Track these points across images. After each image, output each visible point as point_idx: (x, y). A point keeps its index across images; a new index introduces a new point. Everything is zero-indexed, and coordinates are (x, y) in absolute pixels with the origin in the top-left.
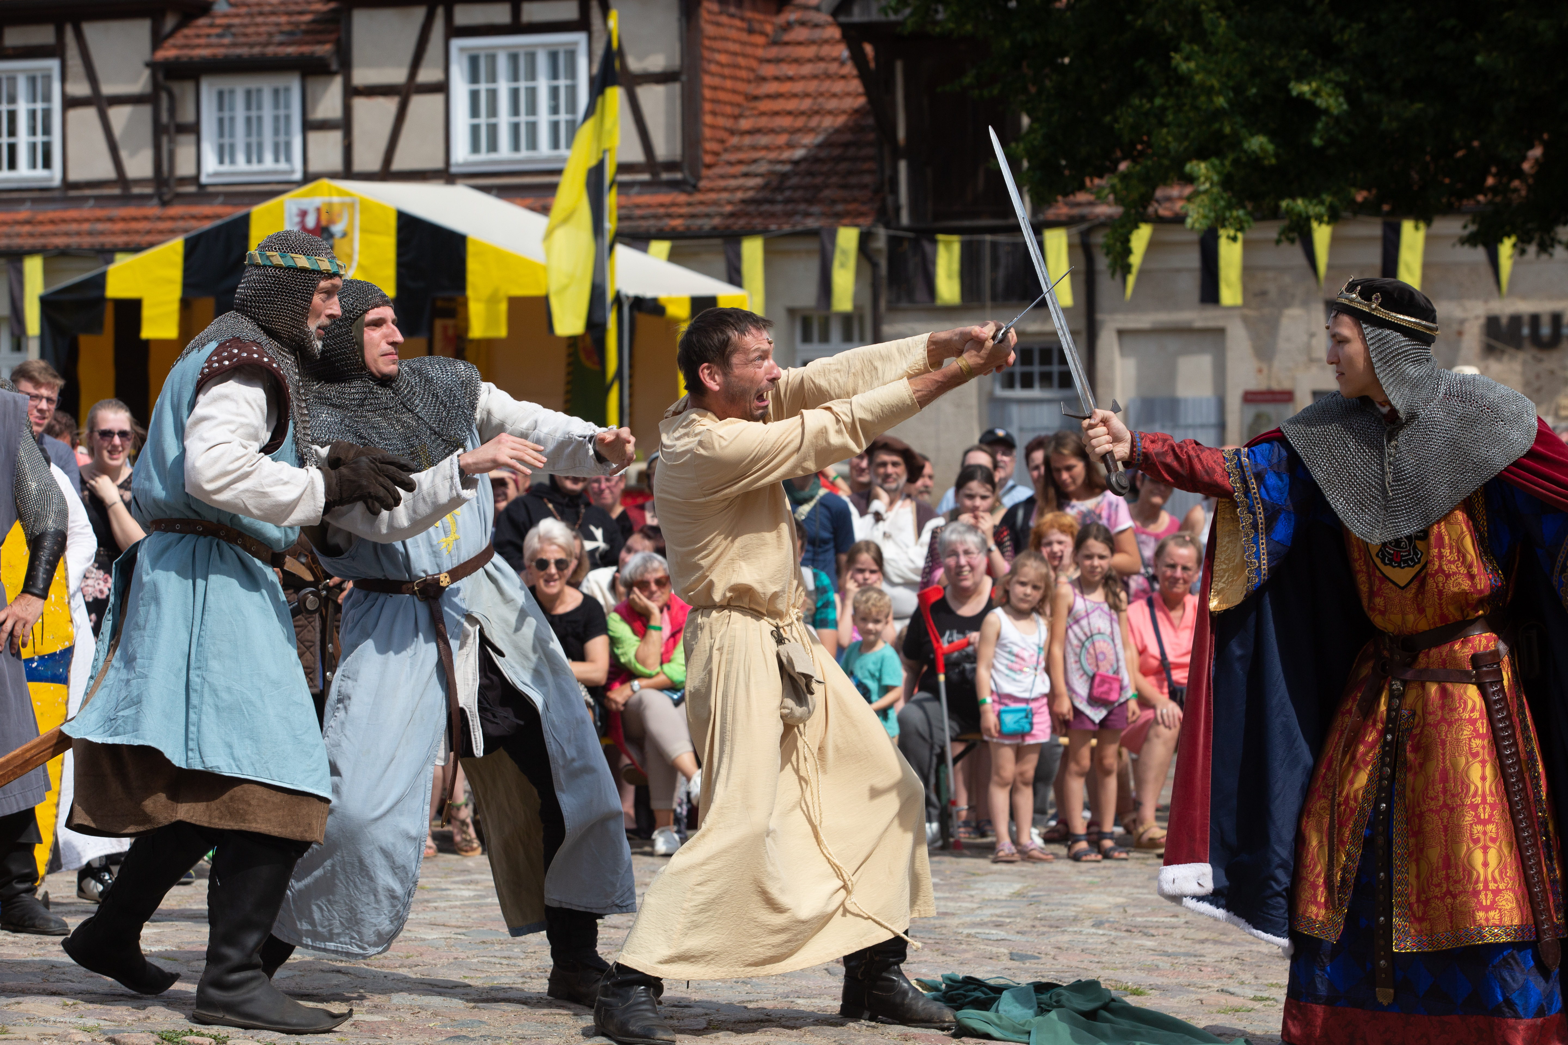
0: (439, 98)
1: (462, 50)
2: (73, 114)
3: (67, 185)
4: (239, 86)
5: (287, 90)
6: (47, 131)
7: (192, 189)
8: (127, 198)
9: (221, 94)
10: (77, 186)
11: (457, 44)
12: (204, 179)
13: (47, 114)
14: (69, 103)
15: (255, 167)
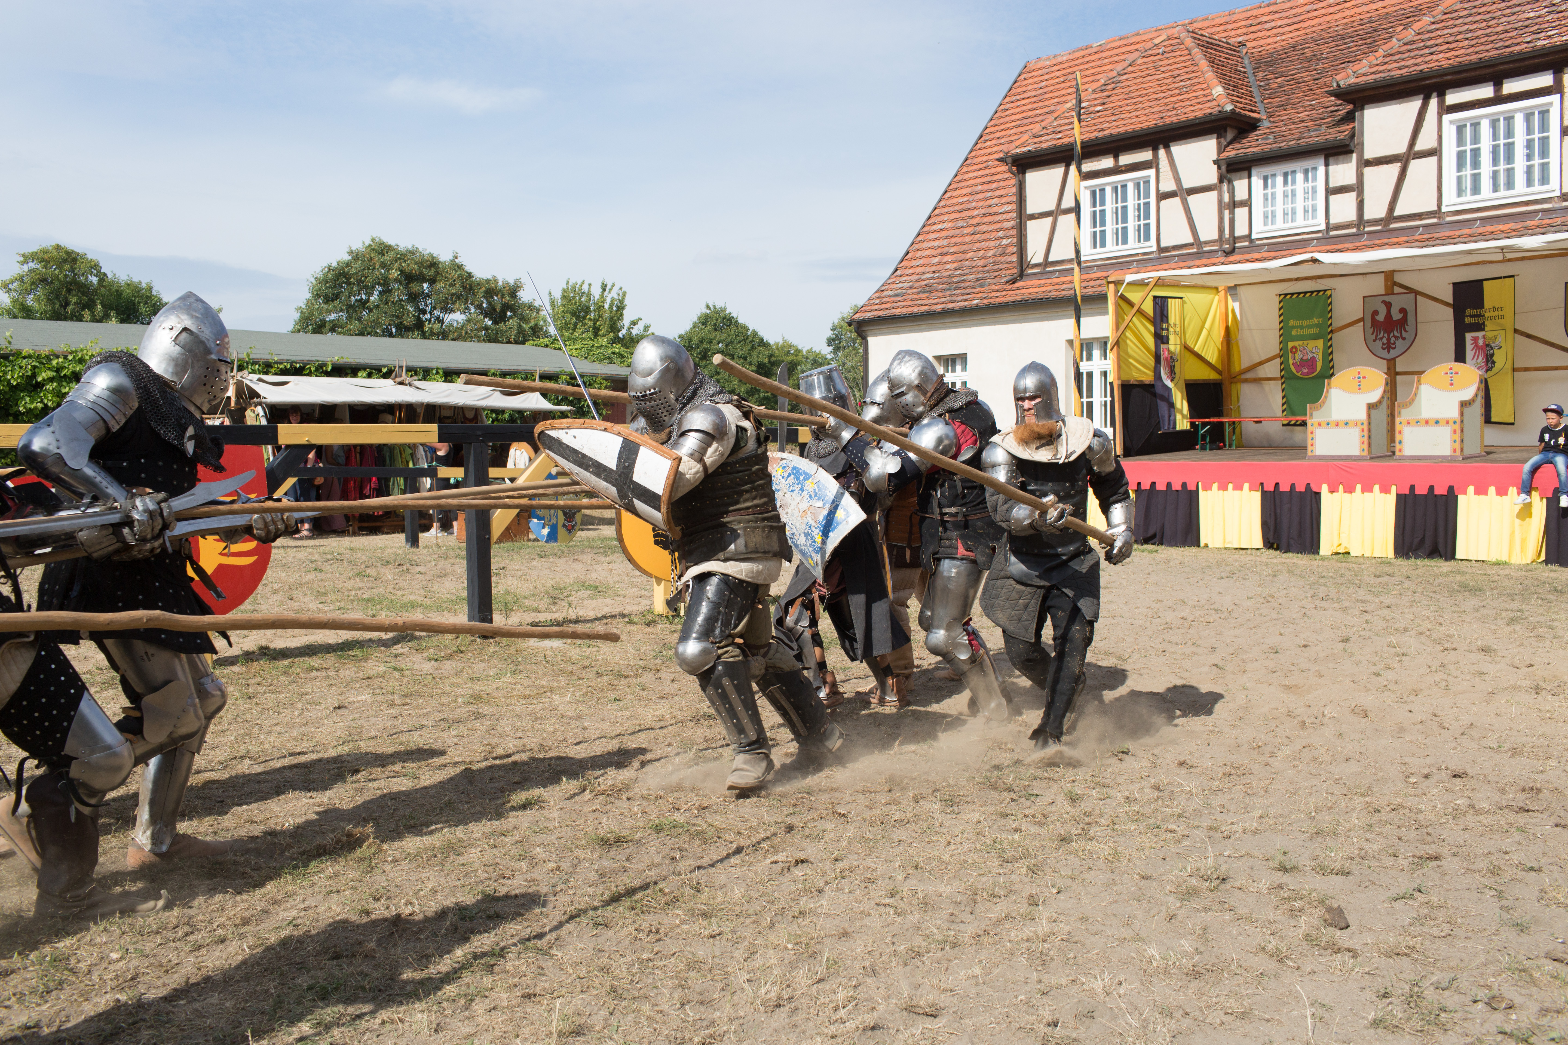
0: (1434, 160)
1: (1451, 122)
2: (1163, 203)
3: (1161, 250)
4: (1279, 169)
5: (1315, 169)
6: (1147, 216)
7: (1247, 243)
8: (1200, 254)
9: (1265, 179)
10: (1166, 249)
11: (1446, 118)
12: (1254, 236)
13: (1147, 204)
14: (1163, 196)
15: (1290, 225)
